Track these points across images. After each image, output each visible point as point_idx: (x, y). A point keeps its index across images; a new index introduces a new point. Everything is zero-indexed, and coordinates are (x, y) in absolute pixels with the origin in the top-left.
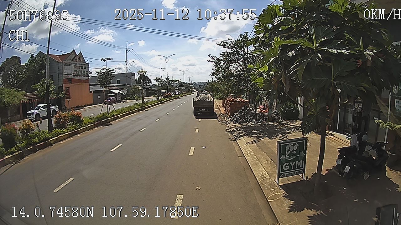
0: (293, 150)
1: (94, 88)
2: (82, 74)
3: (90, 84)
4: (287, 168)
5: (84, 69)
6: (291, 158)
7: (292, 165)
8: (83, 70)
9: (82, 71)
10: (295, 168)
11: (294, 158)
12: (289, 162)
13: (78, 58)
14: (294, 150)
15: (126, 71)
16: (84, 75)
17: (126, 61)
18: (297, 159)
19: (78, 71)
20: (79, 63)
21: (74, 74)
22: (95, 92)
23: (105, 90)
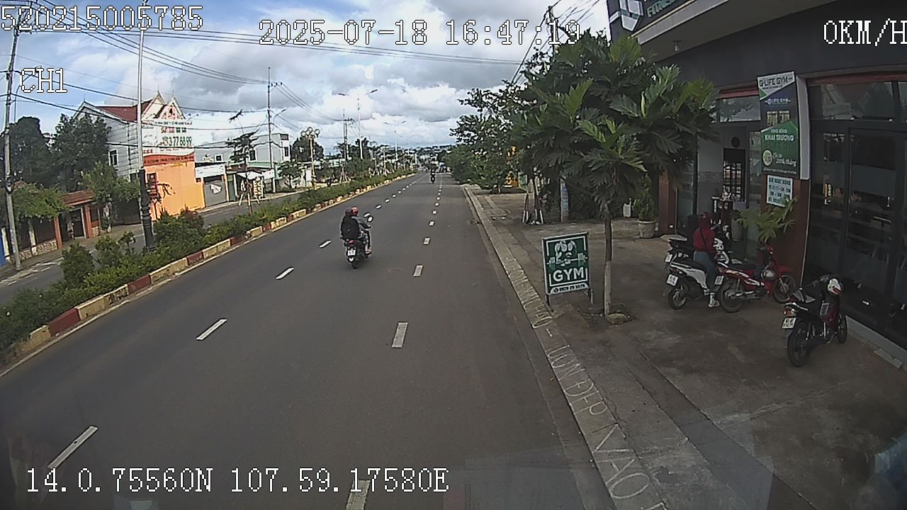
0: (566, 250)
1: (204, 171)
2: (179, 143)
3: (196, 164)
4: (560, 278)
5: (183, 131)
6: (564, 262)
7: (568, 274)
8: (181, 134)
9: (178, 137)
10: (572, 279)
11: (570, 262)
12: (562, 269)
13: (168, 111)
14: (568, 251)
15: (270, 132)
16: (183, 146)
17: (269, 111)
18: (575, 265)
19: (170, 138)
20: (171, 120)
21: (163, 145)
22: (208, 180)
23: (227, 175)
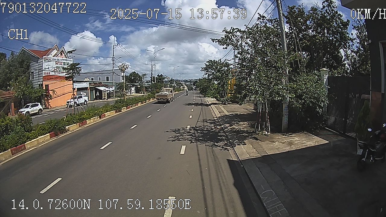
1: (77, 85)
5: (67, 64)
13: (60, 54)
15: (113, 68)
17: (113, 58)
19: (60, 67)
20: (61, 58)
21: (56, 71)
22: (79, 89)
23: (90, 87)
